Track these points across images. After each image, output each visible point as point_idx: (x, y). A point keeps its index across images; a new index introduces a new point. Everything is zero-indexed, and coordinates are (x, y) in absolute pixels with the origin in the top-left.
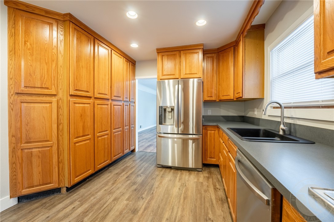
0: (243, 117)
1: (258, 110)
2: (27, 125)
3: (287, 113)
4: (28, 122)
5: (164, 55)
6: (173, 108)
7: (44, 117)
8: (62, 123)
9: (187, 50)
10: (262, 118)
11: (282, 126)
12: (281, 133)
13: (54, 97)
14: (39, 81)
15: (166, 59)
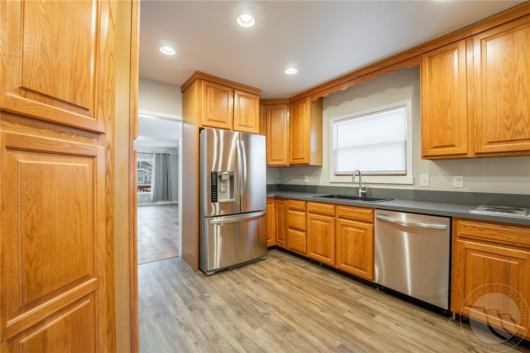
0: (279, 185)
1: (310, 177)
2: (31, 238)
3: (365, 179)
4: (33, 226)
5: (209, 87)
6: (232, 174)
7: (78, 203)
8: (111, 217)
9: (240, 90)
10: (320, 185)
11: (360, 191)
12: (360, 196)
13: (94, 140)
14: (68, 83)
15: (214, 95)
